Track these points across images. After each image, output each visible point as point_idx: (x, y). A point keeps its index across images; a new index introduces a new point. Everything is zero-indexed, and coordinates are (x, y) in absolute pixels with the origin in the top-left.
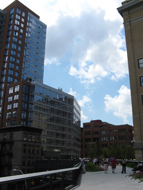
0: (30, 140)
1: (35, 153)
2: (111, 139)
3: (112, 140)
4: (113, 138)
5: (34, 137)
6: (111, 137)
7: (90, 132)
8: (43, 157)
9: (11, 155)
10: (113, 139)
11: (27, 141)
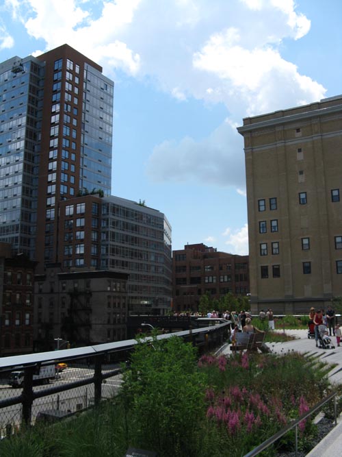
0: (114, 290)
1: (121, 307)
2: (222, 280)
3: (224, 282)
4: (226, 277)
5: (118, 285)
6: (222, 277)
7: (185, 267)
8: (130, 312)
9: (88, 311)
10: (226, 280)
11: (111, 291)
